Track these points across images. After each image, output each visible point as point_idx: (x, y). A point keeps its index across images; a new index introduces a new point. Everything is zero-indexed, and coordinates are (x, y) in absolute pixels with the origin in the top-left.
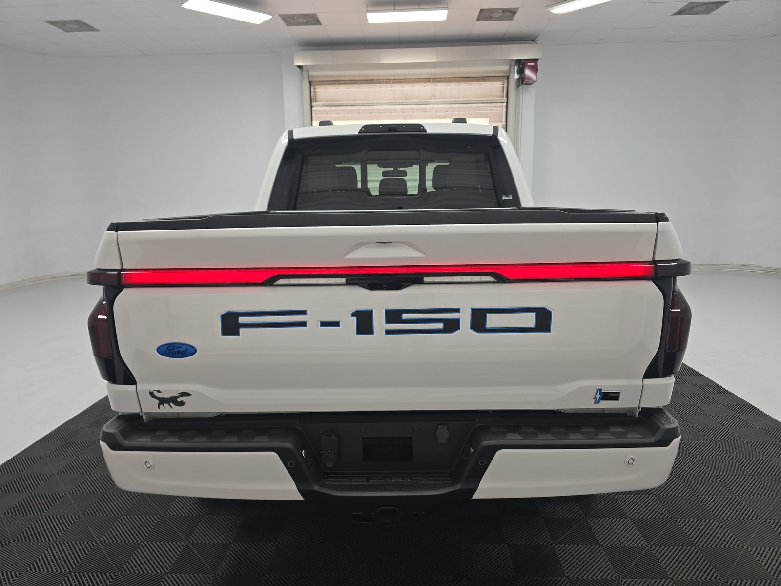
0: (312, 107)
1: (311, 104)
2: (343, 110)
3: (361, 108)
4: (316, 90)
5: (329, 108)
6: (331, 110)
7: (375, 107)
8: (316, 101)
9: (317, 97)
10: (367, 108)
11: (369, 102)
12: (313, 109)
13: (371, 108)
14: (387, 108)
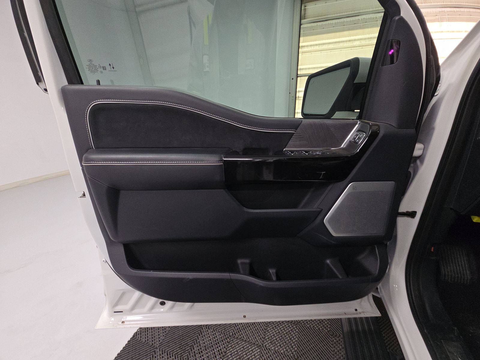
0: (301, 25)
1: (300, 22)
2: (328, 24)
3: (345, 20)
4: (306, 8)
5: (315, 24)
6: (317, 25)
7: (360, 17)
8: (304, 19)
9: (306, 15)
10: (352, 19)
11: (356, 12)
12: (302, 26)
13: (357, 18)
14: (372, 17)
